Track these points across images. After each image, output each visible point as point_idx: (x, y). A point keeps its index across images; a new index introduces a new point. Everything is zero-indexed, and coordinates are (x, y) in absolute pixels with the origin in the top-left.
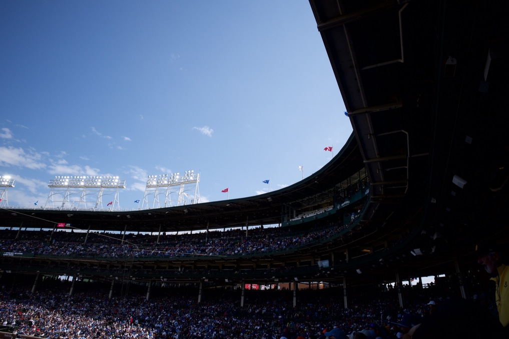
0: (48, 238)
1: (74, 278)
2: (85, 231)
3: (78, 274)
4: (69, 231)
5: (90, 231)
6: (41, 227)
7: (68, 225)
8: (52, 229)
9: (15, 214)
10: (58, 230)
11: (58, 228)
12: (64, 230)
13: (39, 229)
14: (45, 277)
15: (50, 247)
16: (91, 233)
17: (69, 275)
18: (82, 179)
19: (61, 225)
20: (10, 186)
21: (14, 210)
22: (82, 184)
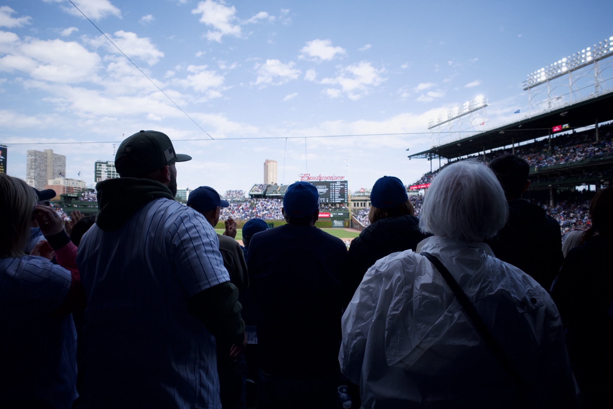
0: (547, 148)
1: (598, 187)
2: (593, 126)
3: (602, 181)
4: (570, 132)
5: (600, 125)
6: (535, 138)
7: (566, 126)
8: (547, 137)
9: (502, 132)
10: (555, 135)
11: (553, 133)
12: (563, 133)
13: (532, 141)
14: (560, 190)
15: (554, 156)
16: (602, 127)
17: (588, 183)
18: (562, 63)
19: (557, 129)
20: (486, 106)
21: (500, 128)
22: (564, 69)
